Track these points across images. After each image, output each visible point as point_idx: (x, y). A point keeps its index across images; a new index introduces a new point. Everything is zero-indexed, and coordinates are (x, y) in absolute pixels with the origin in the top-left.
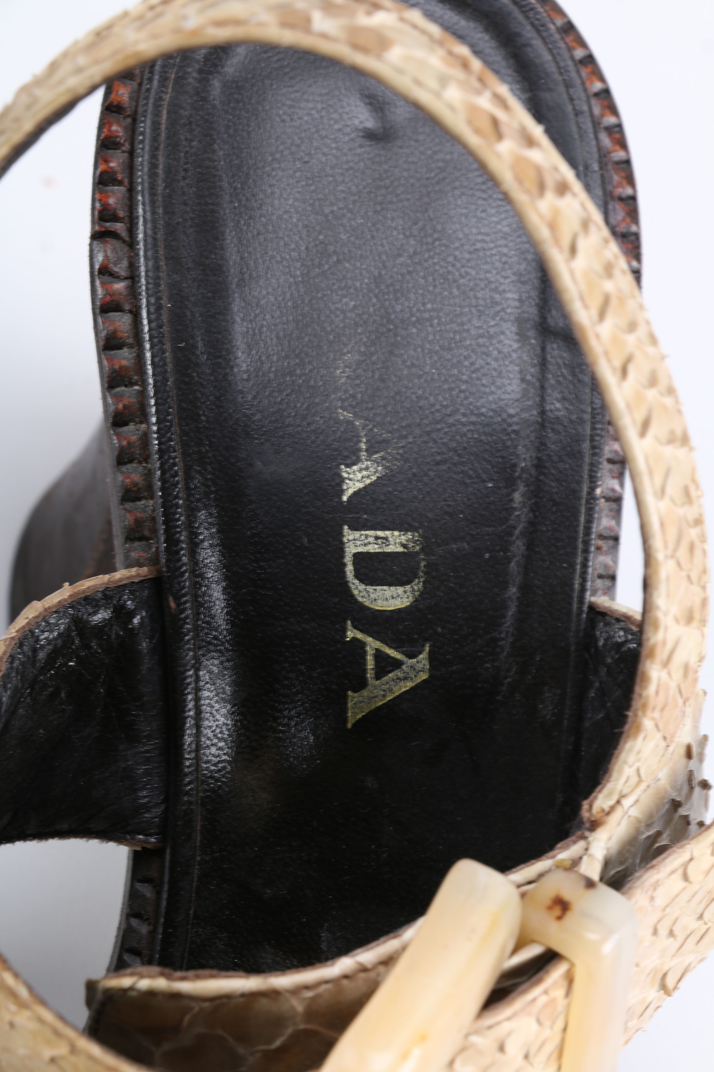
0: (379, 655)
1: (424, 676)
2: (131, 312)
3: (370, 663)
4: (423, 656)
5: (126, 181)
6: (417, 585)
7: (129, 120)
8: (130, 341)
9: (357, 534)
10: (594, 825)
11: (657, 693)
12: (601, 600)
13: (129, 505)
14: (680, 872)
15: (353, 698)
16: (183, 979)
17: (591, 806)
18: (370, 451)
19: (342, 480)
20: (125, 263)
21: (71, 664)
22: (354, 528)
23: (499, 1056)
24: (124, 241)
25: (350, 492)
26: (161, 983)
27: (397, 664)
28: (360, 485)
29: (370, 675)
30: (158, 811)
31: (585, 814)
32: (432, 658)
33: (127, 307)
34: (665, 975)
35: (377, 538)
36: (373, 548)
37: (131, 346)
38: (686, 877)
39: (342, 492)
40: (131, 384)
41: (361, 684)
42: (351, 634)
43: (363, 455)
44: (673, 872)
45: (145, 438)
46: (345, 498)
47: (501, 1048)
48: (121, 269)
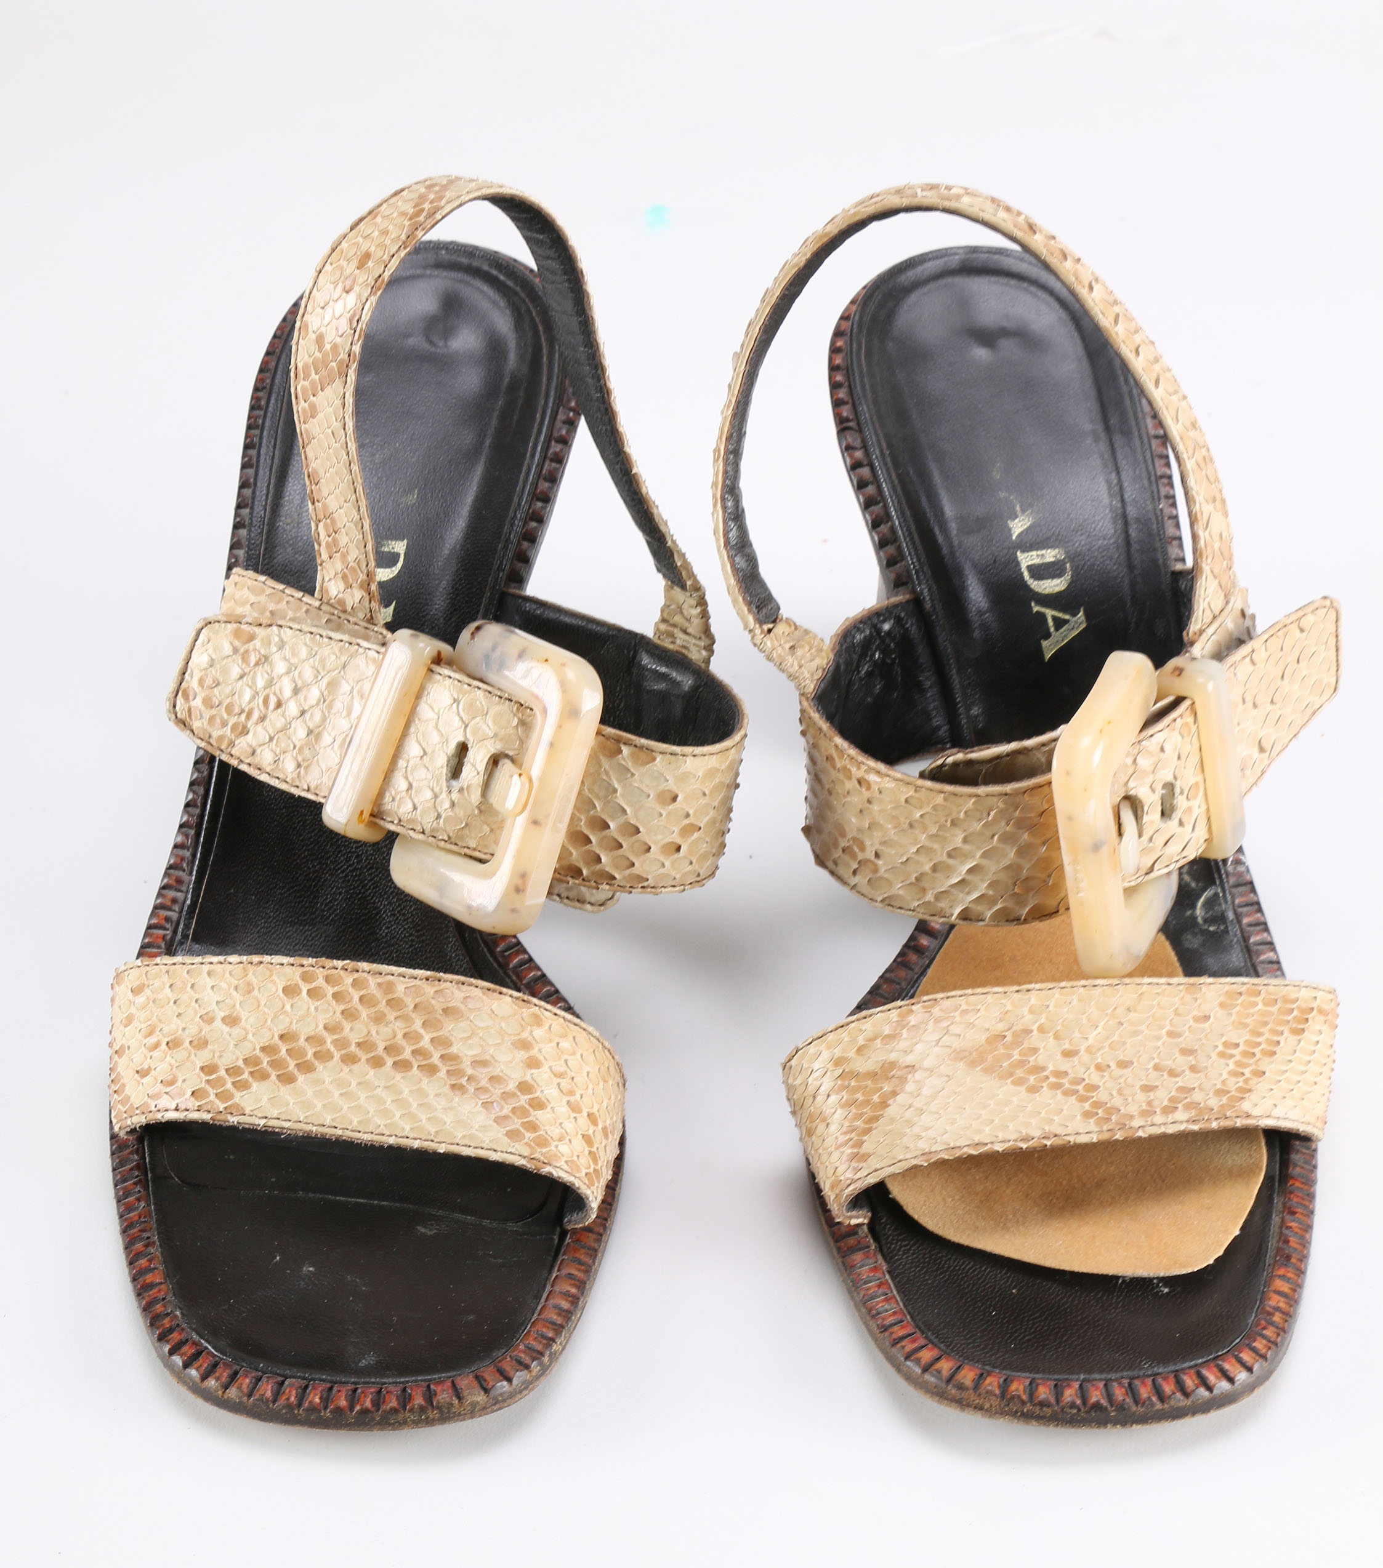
0: (1054, 618)
1: (1084, 626)
2: (868, 465)
3: (1051, 623)
4: (1081, 613)
5: (850, 401)
6: (1068, 576)
7: (845, 372)
8: (871, 479)
9: (1026, 555)
10: (1192, 644)
11: (1206, 546)
12: (1179, 567)
13: (891, 569)
14: (1248, 659)
15: (1045, 644)
16: (972, 752)
17: (1188, 634)
18: (1023, 511)
19: (1010, 530)
20: (859, 441)
21: (877, 656)
22: (1023, 551)
23: (1162, 754)
24: (856, 431)
25: (1016, 534)
26: (960, 756)
27: (1066, 622)
28: (1020, 530)
29: (1052, 629)
30: (946, 728)
31: (1185, 639)
32: (1085, 613)
33: (865, 463)
34: (1260, 741)
35: (1038, 556)
36: (1037, 561)
37: (872, 483)
38: (1253, 662)
39: (1011, 535)
40: (877, 503)
41: (1048, 635)
42: (1036, 609)
43: (1019, 513)
44: (1244, 657)
45: (893, 529)
46: (1014, 538)
47: (1162, 750)
48: (858, 443)
